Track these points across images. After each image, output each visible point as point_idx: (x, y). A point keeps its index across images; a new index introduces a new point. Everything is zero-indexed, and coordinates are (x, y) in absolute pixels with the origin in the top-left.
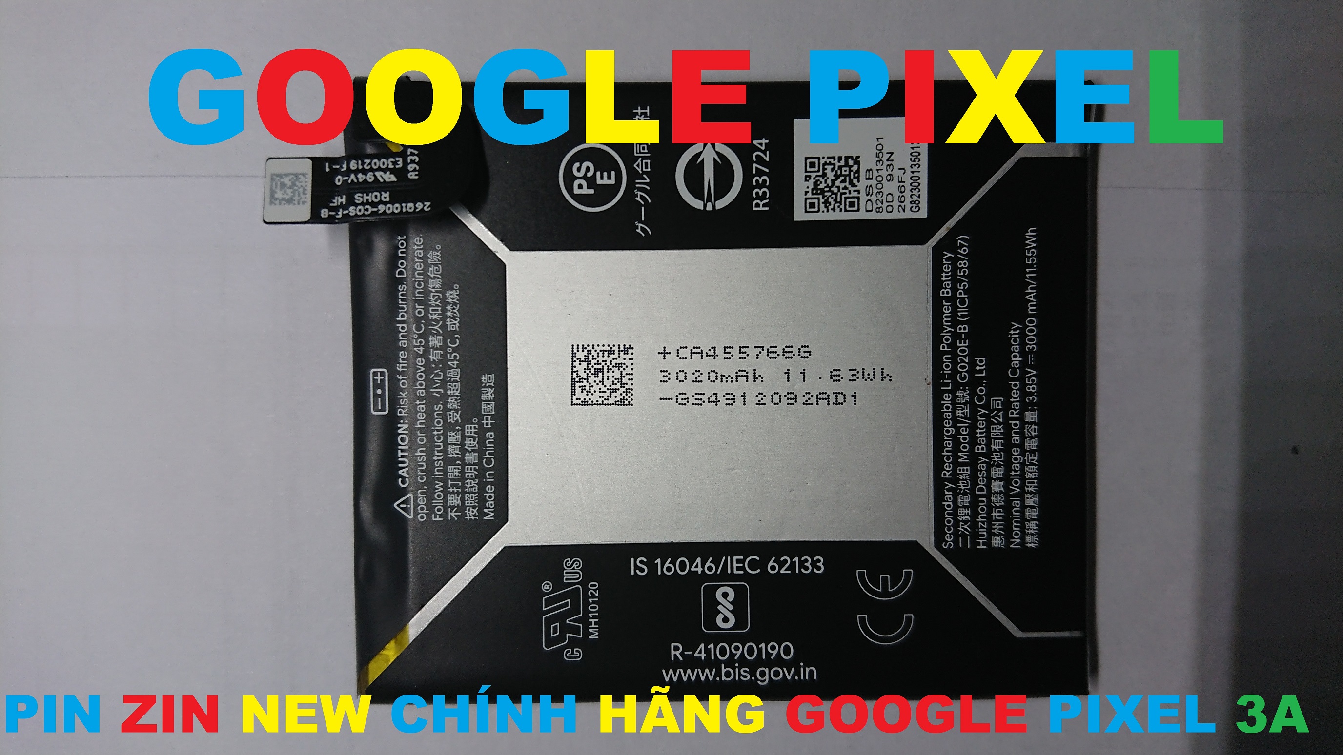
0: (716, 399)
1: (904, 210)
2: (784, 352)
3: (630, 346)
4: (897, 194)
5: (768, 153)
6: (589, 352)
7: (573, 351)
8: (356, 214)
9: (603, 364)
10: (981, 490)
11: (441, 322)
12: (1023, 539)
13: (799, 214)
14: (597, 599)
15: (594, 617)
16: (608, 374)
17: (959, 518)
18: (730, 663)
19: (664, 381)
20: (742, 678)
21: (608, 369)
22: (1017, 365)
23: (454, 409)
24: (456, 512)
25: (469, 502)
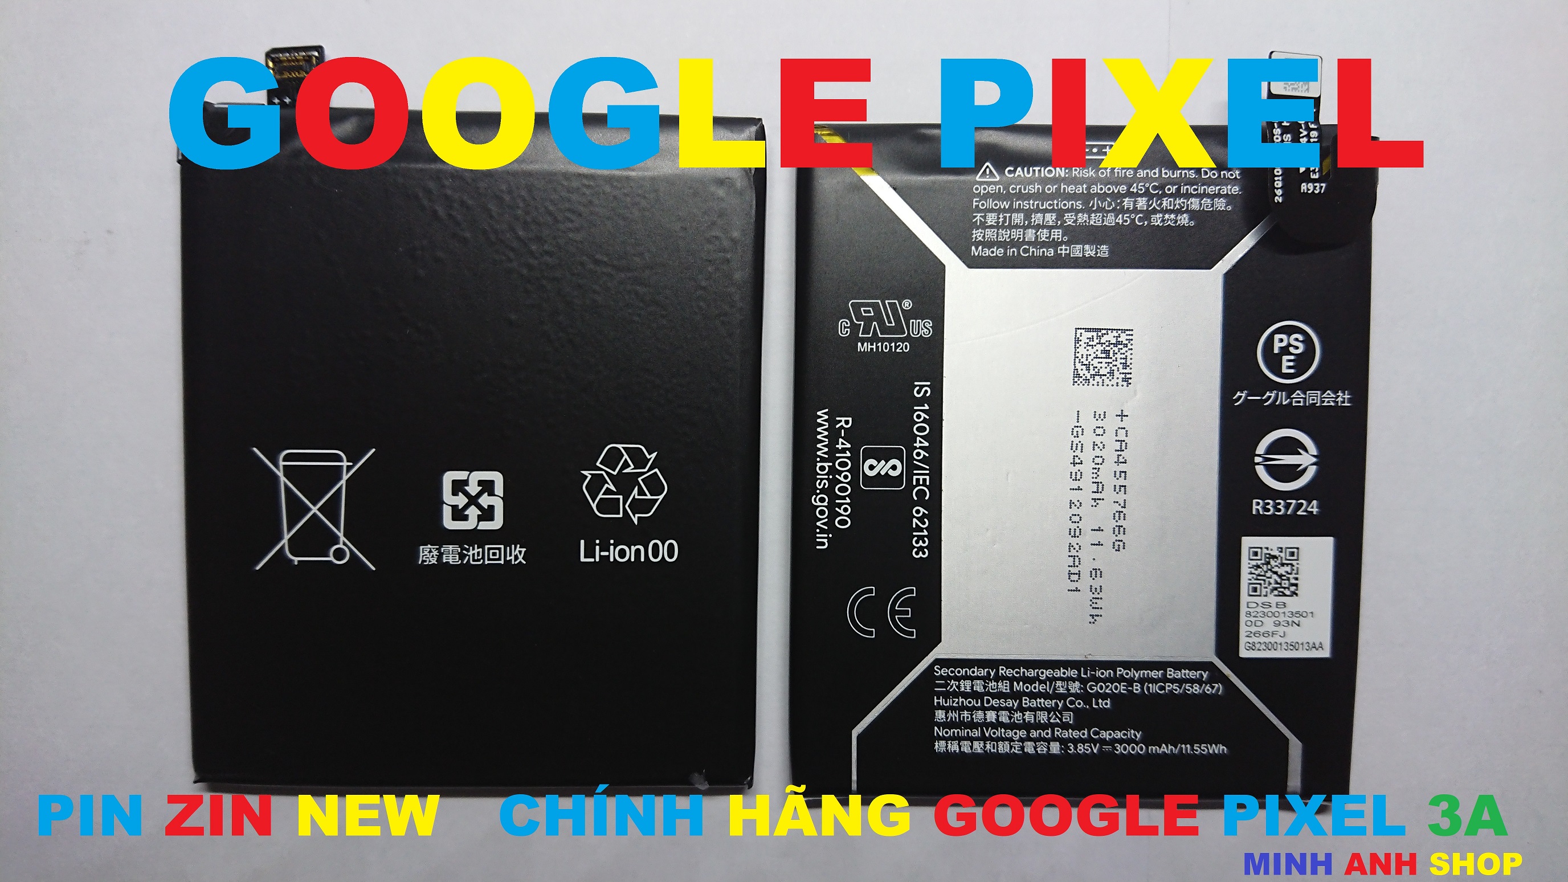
0: (1077, 463)
1: (1247, 636)
2: (1119, 526)
3: (1130, 384)
4: (1262, 630)
5: (1305, 513)
6: (1126, 346)
7: (1127, 330)
8: (1274, 135)
9: (1114, 358)
10: (988, 702)
11: (1159, 209)
12: (943, 738)
13: (1248, 542)
14: (893, 351)
15: (877, 347)
16: (1104, 363)
17: (962, 681)
18: (833, 470)
19: (1095, 415)
20: (819, 481)
21: (1109, 363)
22: (1102, 735)
23: (1077, 220)
24: (980, 220)
25: (989, 233)
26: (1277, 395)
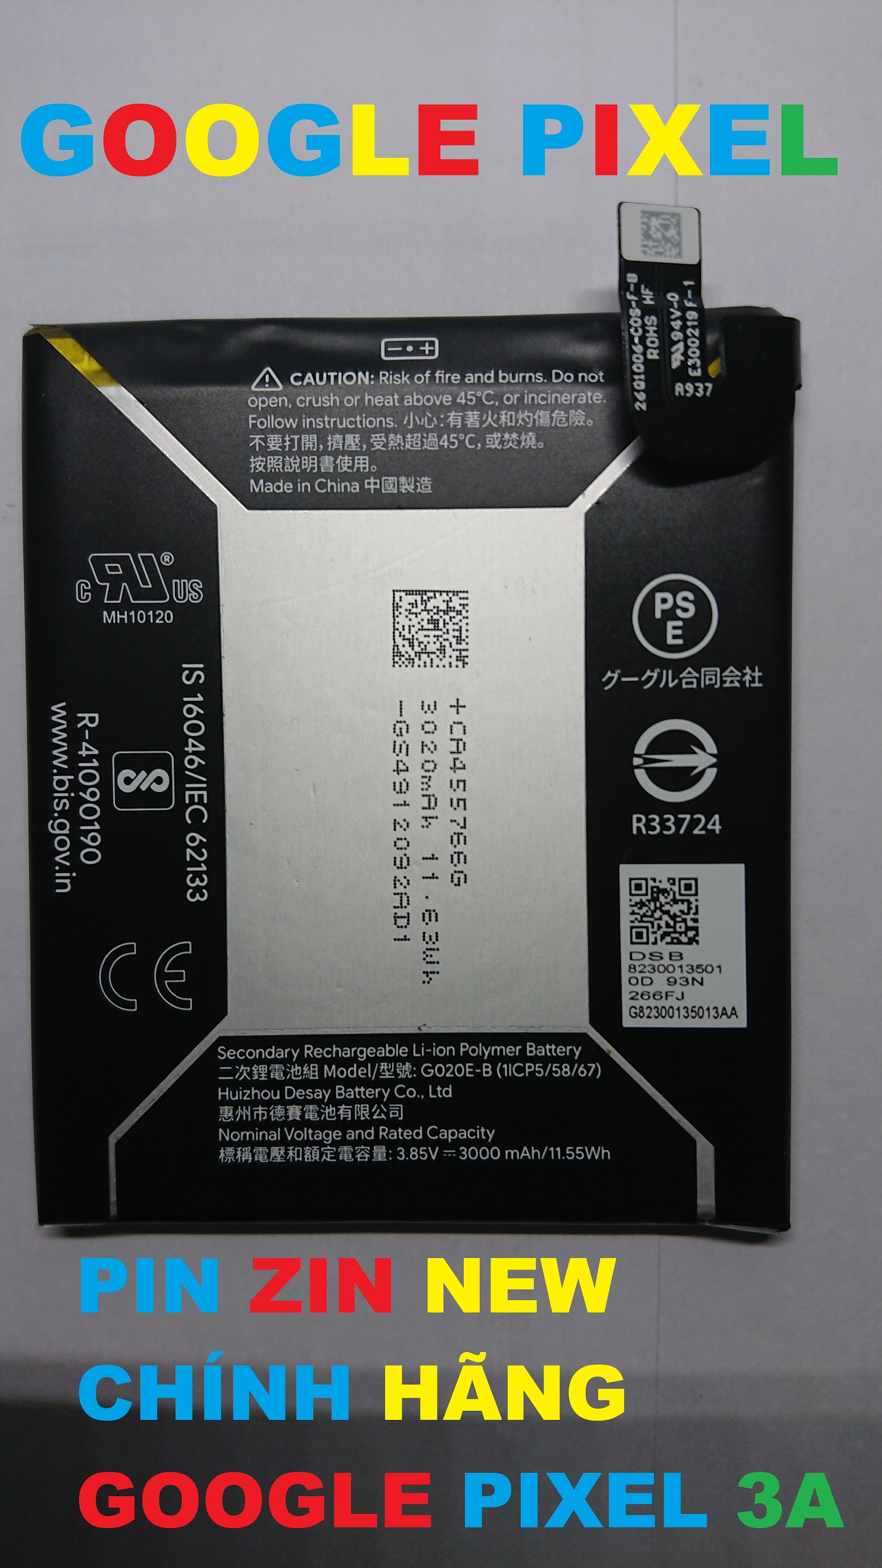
0: (401, 771)
1: (632, 998)
2: (459, 853)
3: (467, 663)
4: (652, 990)
5: (703, 832)
6: (459, 613)
7: (460, 592)
8: (631, 317)
9: (445, 630)
10: (290, 1093)
11: (496, 426)
12: (230, 1144)
13: (627, 872)
14: (152, 621)
15: (129, 617)
16: (432, 636)
17: (255, 1066)
18: (75, 786)
19: (423, 705)
20: (57, 800)
21: (438, 636)
22: (443, 1136)
23: (388, 442)
24: (260, 444)
25: (272, 461)
26: (660, 675)
